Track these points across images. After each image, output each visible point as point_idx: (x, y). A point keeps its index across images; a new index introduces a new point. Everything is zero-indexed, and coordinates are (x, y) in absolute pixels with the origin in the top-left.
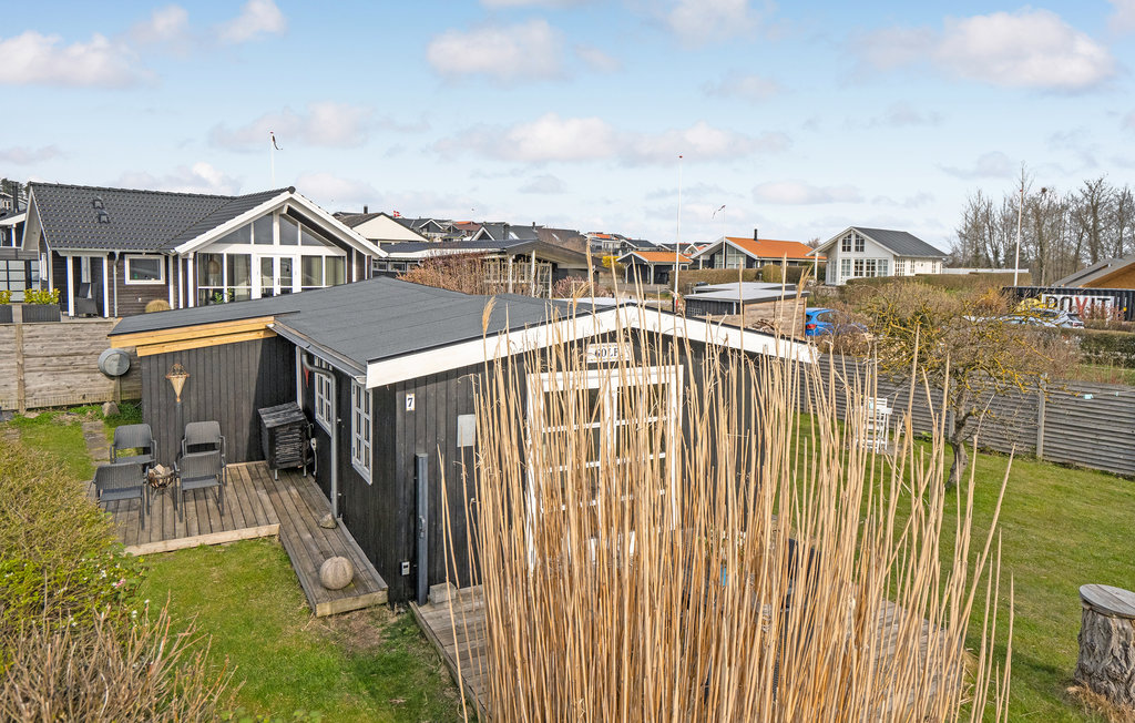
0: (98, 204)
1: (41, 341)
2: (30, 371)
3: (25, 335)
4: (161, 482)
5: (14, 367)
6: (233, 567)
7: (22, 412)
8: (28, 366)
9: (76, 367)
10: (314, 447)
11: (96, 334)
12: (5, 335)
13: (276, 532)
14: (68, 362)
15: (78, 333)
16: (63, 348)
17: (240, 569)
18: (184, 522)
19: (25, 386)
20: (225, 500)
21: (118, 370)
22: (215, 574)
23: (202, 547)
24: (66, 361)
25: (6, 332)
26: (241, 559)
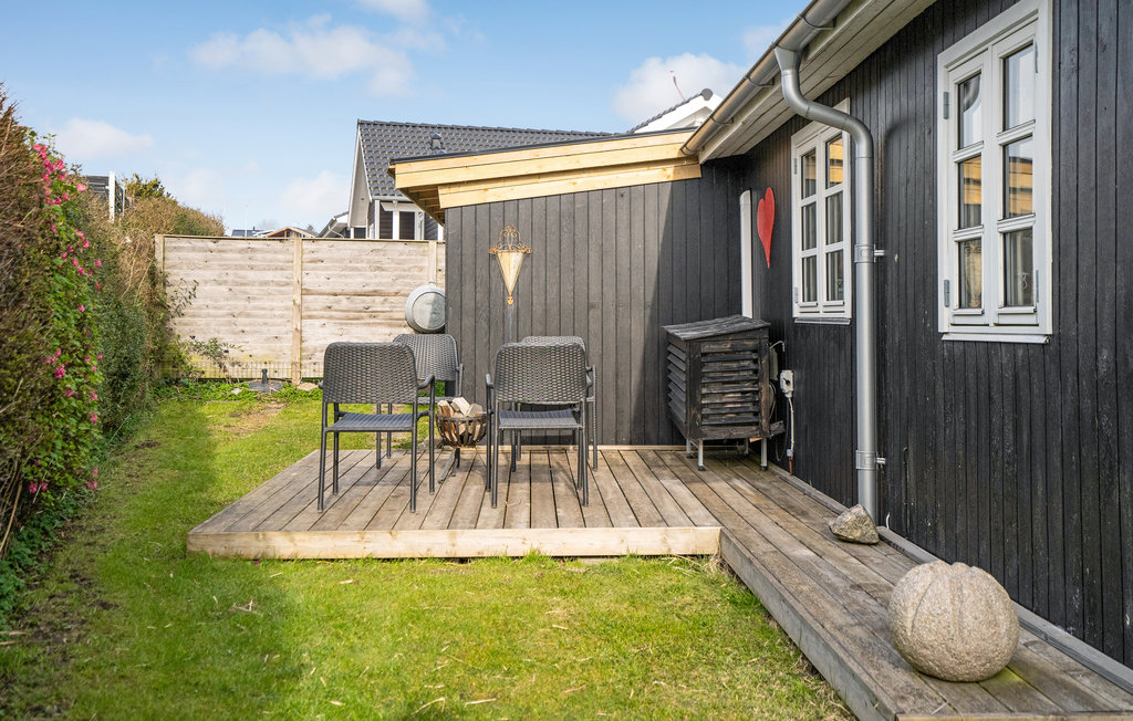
0: (436, 143)
1: (327, 268)
2: (310, 317)
3: (307, 257)
4: (462, 429)
5: (287, 309)
6: (605, 601)
7: (296, 382)
8: (308, 309)
9: (374, 315)
10: (788, 390)
11: (404, 261)
12: (280, 257)
13: (712, 549)
14: (361, 307)
15: (377, 258)
16: (355, 283)
17: (623, 609)
18: (500, 508)
19: (302, 341)
20: (591, 486)
21: (432, 321)
22: (558, 611)
23: (534, 558)
24: (360, 302)
25: (280, 252)
26: (626, 590)
